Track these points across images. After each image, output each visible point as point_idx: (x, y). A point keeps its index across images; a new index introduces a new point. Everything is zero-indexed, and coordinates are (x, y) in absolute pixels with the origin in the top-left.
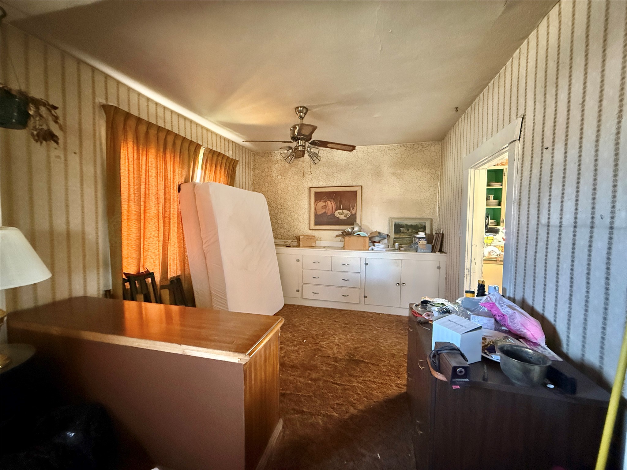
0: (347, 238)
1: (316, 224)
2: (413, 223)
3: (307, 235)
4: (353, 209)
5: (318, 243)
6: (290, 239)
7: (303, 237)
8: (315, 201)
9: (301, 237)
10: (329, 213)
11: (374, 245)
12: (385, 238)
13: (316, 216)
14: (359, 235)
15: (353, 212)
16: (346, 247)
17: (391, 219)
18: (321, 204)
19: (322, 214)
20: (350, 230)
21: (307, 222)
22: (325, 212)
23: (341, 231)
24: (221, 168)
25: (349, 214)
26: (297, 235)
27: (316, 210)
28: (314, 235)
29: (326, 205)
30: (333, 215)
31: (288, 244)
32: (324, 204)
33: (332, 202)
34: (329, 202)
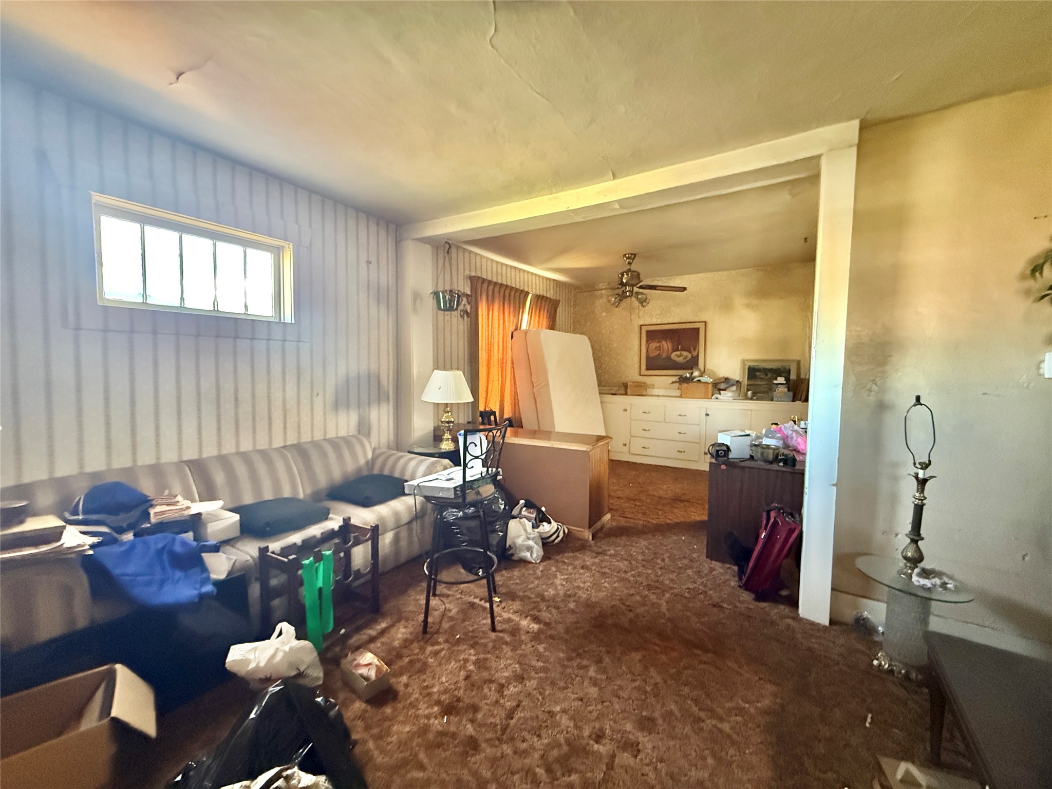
0: (685, 385)
1: (648, 369)
2: (774, 366)
3: (636, 382)
4: (695, 350)
5: (650, 391)
6: (615, 386)
7: (631, 383)
8: (647, 341)
9: (629, 384)
10: (664, 355)
11: (720, 394)
12: (733, 385)
13: (648, 358)
14: (699, 381)
15: (695, 354)
16: (683, 396)
17: (743, 362)
18: (654, 345)
19: (654, 357)
20: (688, 375)
21: (637, 366)
22: (659, 354)
23: (678, 377)
24: (544, 312)
25: (690, 356)
26: (624, 382)
27: (647, 351)
28: (645, 381)
29: (660, 346)
30: (669, 358)
31: (614, 392)
32: (658, 345)
33: (668, 342)
34: (664, 343)
